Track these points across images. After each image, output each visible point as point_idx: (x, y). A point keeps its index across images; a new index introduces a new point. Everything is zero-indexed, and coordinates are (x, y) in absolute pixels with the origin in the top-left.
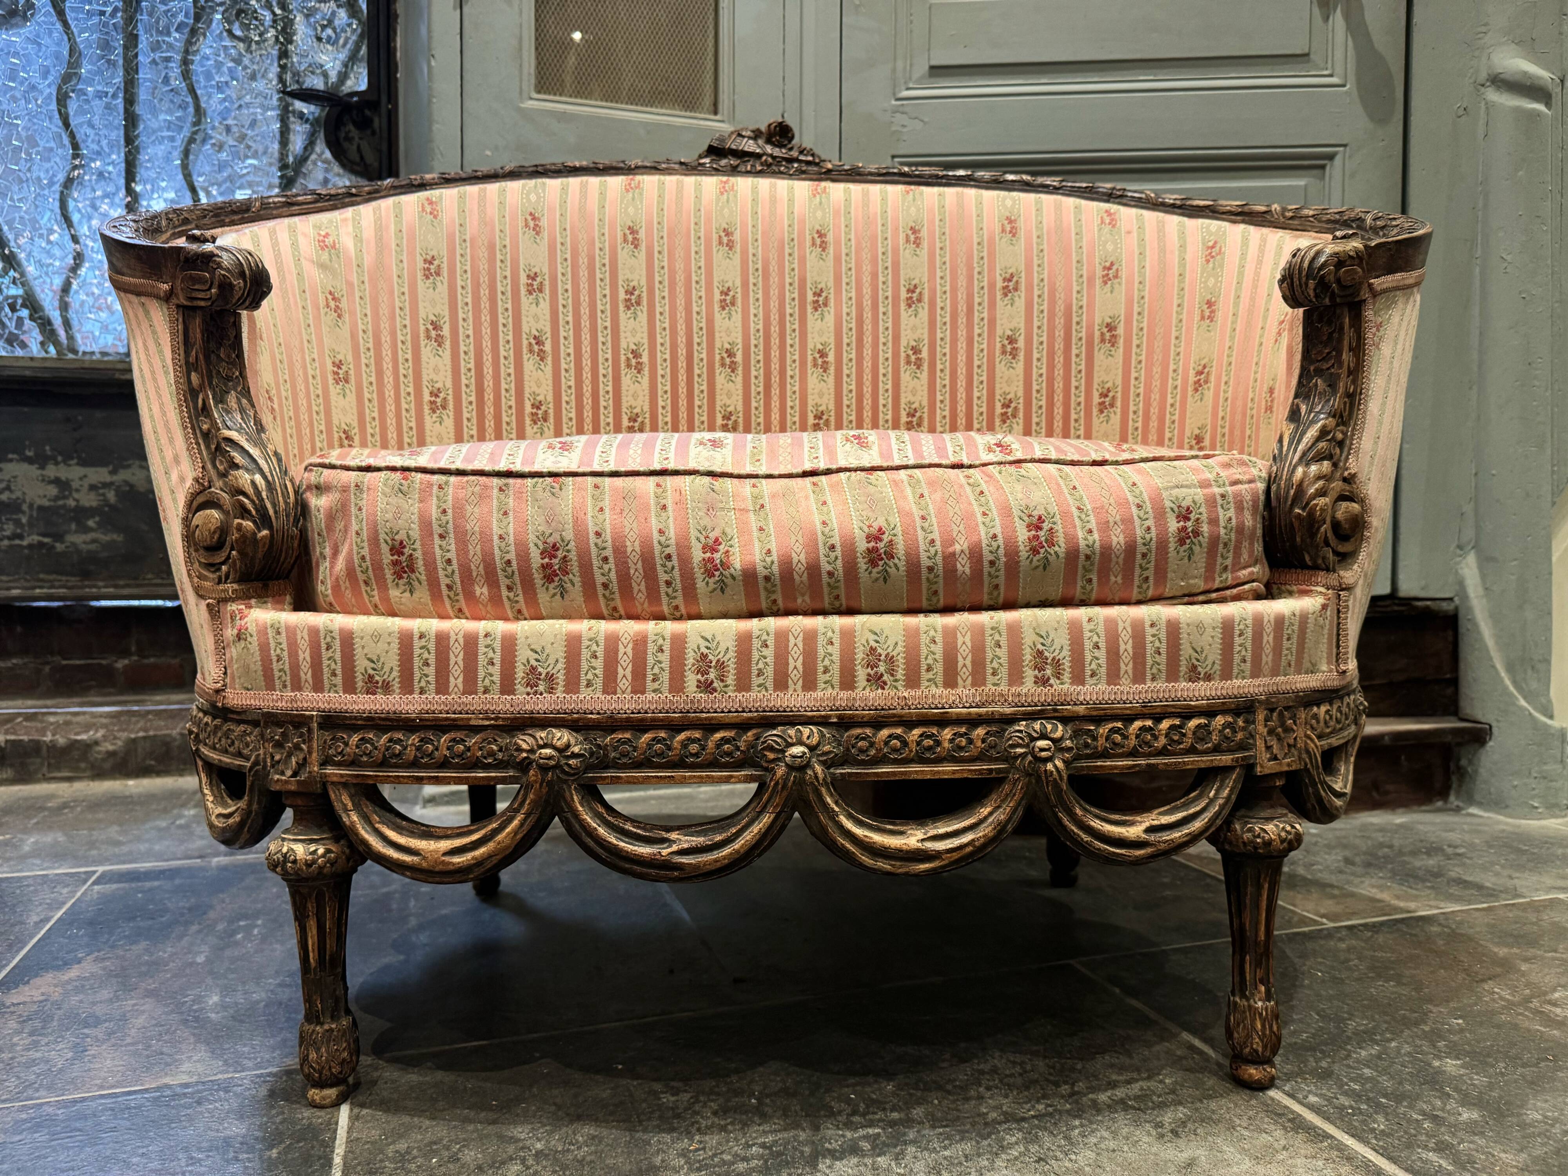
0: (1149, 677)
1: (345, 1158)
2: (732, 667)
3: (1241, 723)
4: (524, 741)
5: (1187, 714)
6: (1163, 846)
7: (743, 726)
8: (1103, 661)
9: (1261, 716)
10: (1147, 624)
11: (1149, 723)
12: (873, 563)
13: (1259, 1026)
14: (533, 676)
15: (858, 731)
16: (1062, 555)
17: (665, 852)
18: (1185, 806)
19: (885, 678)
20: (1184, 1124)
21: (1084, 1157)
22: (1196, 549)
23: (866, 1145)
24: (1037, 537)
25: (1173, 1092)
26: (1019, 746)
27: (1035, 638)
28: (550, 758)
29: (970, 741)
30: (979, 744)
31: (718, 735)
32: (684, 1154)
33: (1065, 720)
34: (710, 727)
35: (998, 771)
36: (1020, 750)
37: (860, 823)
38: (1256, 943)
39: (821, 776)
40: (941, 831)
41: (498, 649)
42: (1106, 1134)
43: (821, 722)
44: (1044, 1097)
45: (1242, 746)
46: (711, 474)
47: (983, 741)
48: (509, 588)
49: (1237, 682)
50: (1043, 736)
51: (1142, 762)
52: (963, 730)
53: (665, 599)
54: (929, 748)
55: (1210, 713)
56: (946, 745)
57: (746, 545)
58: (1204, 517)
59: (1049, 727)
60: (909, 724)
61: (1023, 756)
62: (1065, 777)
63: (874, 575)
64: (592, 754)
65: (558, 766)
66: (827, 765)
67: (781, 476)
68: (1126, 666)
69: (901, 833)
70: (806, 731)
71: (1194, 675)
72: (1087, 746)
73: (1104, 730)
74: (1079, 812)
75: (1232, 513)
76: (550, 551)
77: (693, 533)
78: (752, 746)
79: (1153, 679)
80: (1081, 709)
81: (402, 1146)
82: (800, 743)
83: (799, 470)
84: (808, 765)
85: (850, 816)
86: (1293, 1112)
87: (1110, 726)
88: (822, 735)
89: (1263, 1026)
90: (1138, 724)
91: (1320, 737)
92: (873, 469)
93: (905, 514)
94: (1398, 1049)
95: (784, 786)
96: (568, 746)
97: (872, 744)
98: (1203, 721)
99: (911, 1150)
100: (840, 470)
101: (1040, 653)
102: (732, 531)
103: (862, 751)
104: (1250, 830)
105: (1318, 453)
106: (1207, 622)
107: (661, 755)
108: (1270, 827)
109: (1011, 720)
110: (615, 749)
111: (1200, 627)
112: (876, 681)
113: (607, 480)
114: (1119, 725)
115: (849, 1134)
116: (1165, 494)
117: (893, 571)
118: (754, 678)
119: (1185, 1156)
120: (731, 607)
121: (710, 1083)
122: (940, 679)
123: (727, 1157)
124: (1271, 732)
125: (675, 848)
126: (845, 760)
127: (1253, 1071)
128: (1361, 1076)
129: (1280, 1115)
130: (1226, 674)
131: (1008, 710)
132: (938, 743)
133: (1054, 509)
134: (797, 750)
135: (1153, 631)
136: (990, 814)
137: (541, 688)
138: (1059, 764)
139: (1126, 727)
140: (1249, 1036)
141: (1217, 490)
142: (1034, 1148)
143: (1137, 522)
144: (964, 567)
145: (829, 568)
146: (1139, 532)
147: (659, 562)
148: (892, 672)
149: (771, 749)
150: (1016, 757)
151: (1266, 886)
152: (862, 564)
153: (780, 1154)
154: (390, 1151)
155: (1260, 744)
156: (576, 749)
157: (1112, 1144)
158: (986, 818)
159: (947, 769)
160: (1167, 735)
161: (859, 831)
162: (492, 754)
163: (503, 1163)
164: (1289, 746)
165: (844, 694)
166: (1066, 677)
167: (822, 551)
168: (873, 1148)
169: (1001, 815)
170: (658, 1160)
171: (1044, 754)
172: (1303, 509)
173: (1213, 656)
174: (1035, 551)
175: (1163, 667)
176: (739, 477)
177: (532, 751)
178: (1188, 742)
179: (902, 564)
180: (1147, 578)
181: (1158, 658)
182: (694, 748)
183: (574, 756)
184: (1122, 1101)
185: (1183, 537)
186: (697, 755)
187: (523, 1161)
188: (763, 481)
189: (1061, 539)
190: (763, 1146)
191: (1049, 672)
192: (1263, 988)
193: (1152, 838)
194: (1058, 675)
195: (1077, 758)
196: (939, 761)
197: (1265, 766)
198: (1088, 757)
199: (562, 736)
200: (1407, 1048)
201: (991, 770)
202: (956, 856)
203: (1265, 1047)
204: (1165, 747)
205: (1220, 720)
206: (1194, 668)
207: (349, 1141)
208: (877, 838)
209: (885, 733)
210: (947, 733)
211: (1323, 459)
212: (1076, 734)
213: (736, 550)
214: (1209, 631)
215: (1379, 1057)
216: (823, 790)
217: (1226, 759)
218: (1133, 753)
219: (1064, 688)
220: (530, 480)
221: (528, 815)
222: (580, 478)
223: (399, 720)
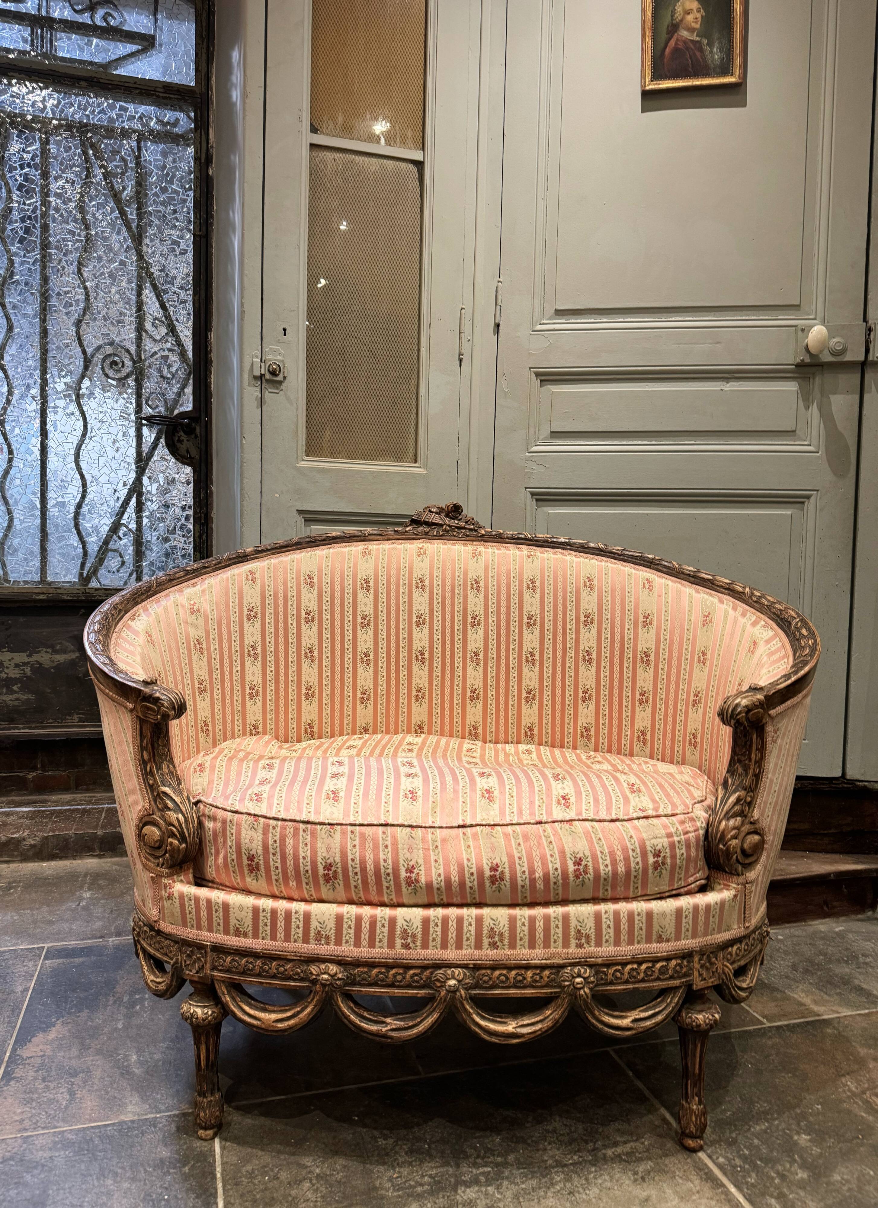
0: (636, 941)
1: (222, 1174)
2: (419, 936)
3: (685, 963)
4: (314, 969)
5: (656, 960)
6: (640, 1030)
7: (424, 968)
8: (612, 934)
9: (696, 959)
10: (636, 913)
11: (635, 966)
12: (493, 883)
13: (694, 1119)
14: (319, 936)
15: (483, 971)
16: (591, 879)
17: (384, 1029)
18: (655, 1007)
19: (498, 944)
20: (649, 1173)
21: (594, 1192)
22: (664, 872)
23: (482, 1179)
24: (579, 870)
25: (648, 1151)
26: (566, 981)
27: (577, 922)
28: (327, 980)
29: (541, 978)
30: (546, 979)
31: (412, 972)
32: (390, 1179)
33: (591, 966)
34: (408, 967)
35: (556, 993)
36: (567, 983)
37: (483, 1018)
38: (694, 1074)
39: (464, 995)
40: (525, 1022)
41: (302, 921)
42: (607, 1178)
43: (465, 966)
44: (579, 1151)
45: (686, 975)
46: (411, 826)
47: (548, 977)
48: (307, 884)
49: (683, 942)
50: (579, 976)
51: (631, 986)
52: (538, 972)
53: (385, 896)
54: (520, 981)
55: (668, 959)
56: (529, 979)
57: (428, 871)
58: (668, 855)
59: (582, 970)
60: (510, 968)
61: (569, 986)
62: (590, 996)
63: (494, 889)
64: (348, 978)
65: (331, 984)
66: (467, 989)
67: (446, 828)
68: (624, 936)
69: (505, 1023)
70: (457, 971)
71: (660, 940)
72: (602, 979)
73: (611, 971)
74: (597, 1013)
75: (684, 851)
76: (328, 867)
77: (401, 862)
78: (429, 978)
79: (638, 942)
80: (600, 960)
81: (249, 1168)
82: (453, 978)
83: (456, 824)
84: (457, 990)
85: (478, 1014)
86: (708, 1167)
87: (615, 968)
88: (465, 974)
89: (696, 1119)
90: (629, 967)
91: (731, 964)
92: (495, 825)
93: (511, 857)
94: (778, 1125)
95: (445, 1000)
96: (336, 974)
97: (490, 979)
98: (664, 963)
99: (506, 1183)
100: (477, 825)
101: (579, 931)
102: (421, 861)
103: (485, 982)
104: (690, 1017)
105: (734, 813)
106: (668, 911)
107: (383, 980)
108: (700, 1017)
109: (563, 966)
110: (360, 976)
111: (663, 914)
112: (494, 945)
113: (357, 828)
114: (620, 967)
115: (474, 1171)
116: (648, 844)
117: (503, 887)
118: (431, 943)
119: (645, 1194)
120: (420, 902)
121: (403, 1132)
122: (526, 945)
123: (412, 1183)
124: (702, 967)
125: (389, 1027)
126: (476, 986)
127: (690, 1142)
128: (751, 1144)
129: (701, 1170)
130: (678, 938)
131: (561, 962)
132: (524, 978)
133: (588, 853)
134: (452, 982)
135: (639, 918)
136: (551, 1014)
137: (323, 942)
138: (587, 990)
139: (623, 969)
140: (688, 1124)
141: (676, 839)
142: (568, 1185)
143: (632, 859)
144: (540, 885)
145: (470, 885)
146: (633, 865)
147: (383, 876)
148: (501, 941)
149: (438, 980)
150: (565, 987)
151: (699, 1045)
152: (487, 883)
153: (439, 1182)
154: (244, 1170)
155: (696, 974)
156: (340, 976)
157: (609, 1184)
158: (548, 1016)
159: (529, 992)
160: (644, 972)
161: (483, 1023)
162: (298, 974)
163: (301, 1181)
164: (713, 972)
165: (477, 952)
166: (593, 943)
167: (467, 875)
168: (486, 1181)
169: (556, 1015)
170: (377, 1183)
171: (579, 986)
172: (724, 846)
173: (670, 929)
174: (577, 877)
175: (644, 937)
176: (425, 827)
177: (318, 975)
178: (656, 975)
179: (508, 884)
180: (637, 888)
181: (641, 932)
182: (399, 978)
183: (339, 979)
184: (619, 1156)
185: (656, 866)
186: (401, 981)
187: (311, 1180)
188: (438, 830)
189: (591, 871)
190: (430, 1176)
191: (583, 941)
192: (697, 1099)
193: (635, 1025)
194: (588, 943)
195: (596, 985)
196: (525, 987)
197: (698, 984)
198: (602, 984)
199: (333, 968)
200: (783, 1126)
201: (551, 993)
202: (532, 1036)
203: (697, 1130)
204: (643, 978)
205: (674, 962)
206: (660, 936)
207: (223, 1164)
208: (492, 1026)
209: (497, 973)
210: (529, 973)
211: (737, 816)
212: (597, 973)
213: (422, 873)
214: (669, 917)
215: (765, 1131)
216: (465, 1002)
217: (676, 983)
218: (627, 982)
219: (591, 949)
220: (318, 827)
221: (315, 1006)
222: (344, 827)
223: (252, 952)
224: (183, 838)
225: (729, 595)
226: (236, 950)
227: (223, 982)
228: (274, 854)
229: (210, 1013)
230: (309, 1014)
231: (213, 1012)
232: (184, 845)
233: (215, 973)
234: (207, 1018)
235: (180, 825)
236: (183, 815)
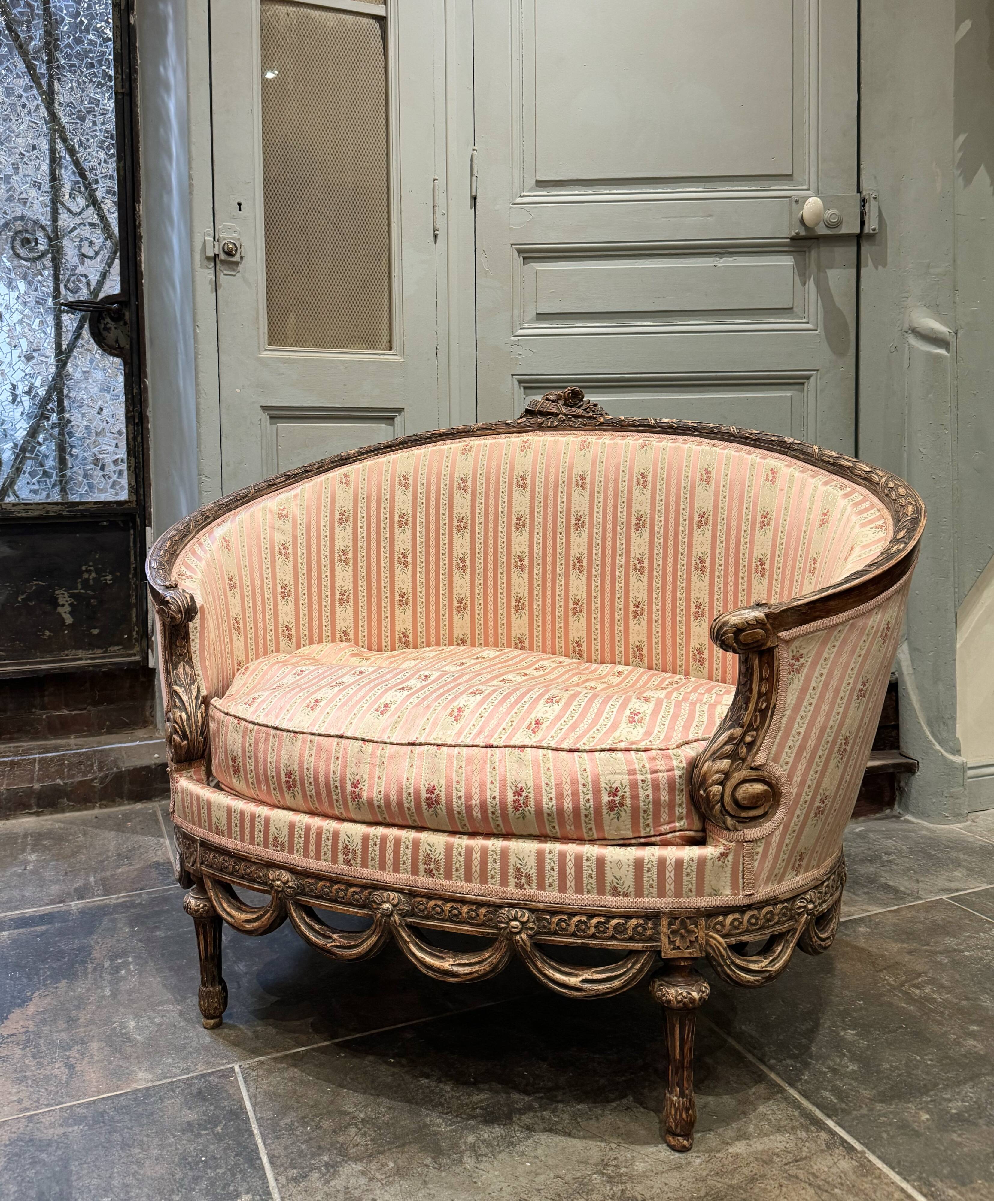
0: (585, 891)
2: (359, 853)
3: (650, 925)
4: (271, 874)
5: (611, 916)
6: (592, 992)
7: (364, 887)
8: (556, 878)
9: (665, 922)
10: (585, 858)
11: (584, 918)
12: (429, 805)
13: (673, 1112)
14: (277, 843)
15: (420, 899)
16: (533, 813)
17: (329, 945)
18: (613, 970)
19: (434, 872)
22: (623, 814)
24: (518, 800)
26: (502, 922)
27: (516, 859)
28: (279, 887)
29: (478, 915)
30: (482, 917)
31: (352, 890)
33: (532, 910)
34: (350, 885)
35: (493, 934)
36: (503, 925)
37: (421, 949)
38: (675, 1060)
39: (398, 922)
40: (463, 962)
41: (263, 825)
43: (400, 891)
45: (651, 939)
46: (363, 740)
47: (485, 916)
48: (274, 790)
49: (646, 899)
50: (516, 919)
51: (579, 941)
52: (474, 908)
53: (336, 809)
54: (456, 915)
55: (628, 917)
56: (464, 915)
57: (371, 786)
58: (628, 794)
59: (520, 914)
60: (447, 900)
61: (505, 928)
62: (529, 944)
63: (430, 812)
64: (298, 887)
65: (283, 891)
66: (403, 915)
67: (397, 744)
68: (570, 882)
69: (443, 958)
70: (392, 895)
71: (615, 892)
72: (544, 927)
73: (555, 919)
74: (539, 964)
75: (649, 792)
76: (289, 774)
77: (348, 776)
78: (367, 898)
79: (589, 892)
80: (541, 906)
82: (388, 901)
83: (406, 742)
84: (391, 914)
85: (416, 945)
87: (559, 917)
88: (400, 899)
89: (676, 1112)
90: (577, 918)
91: (724, 936)
92: (443, 745)
93: (449, 780)
95: (380, 924)
96: (288, 882)
97: (426, 908)
98: (621, 921)
100: (426, 744)
101: (518, 869)
102: (366, 777)
103: (421, 911)
104: (661, 990)
105: (722, 754)
106: (624, 860)
107: (327, 894)
108: (672, 991)
109: (501, 906)
110: (308, 887)
111: (619, 864)
112: (429, 873)
113: (317, 738)
114: (565, 917)
116: (602, 779)
117: (439, 811)
118: (370, 862)
120: (365, 818)
122: (463, 877)
124: (673, 932)
125: (333, 944)
126: (413, 914)
127: (671, 1139)
130: (639, 893)
131: (498, 901)
132: (460, 913)
133: (530, 783)
134: (386, 906)
135: (588, 863)
136: (489, 957)
137: (279, 848)
138: (524, 936)
139: (570, 919)
140: (668, 1117)
141: (639, 777)
143: (582, 795)
144: (477, 813)
145: (408, 805)
146: (582, 802)
147: (332, 789)
148: (437, 869)
149: (375, 902)
150: (501, 929)
151: (678, 1026)
152: (424, 806)
155: (664, 940)
156: (290, 884)
158: (487, 959)
159: (465, 928)
160: (595, 927)
161: (419, 954)
162: (260, 877)
164: (691, 942)
165: (413, 878)
166: (534, 885)
167: (405, 795)
169: (494, 959)
171: (514, 930)
172: (704, 791)
173: (629, 881)
174: (516, 809)
175: (594, 886)
176: (377, 742)
177: (273, 881)
178: (610, 932)
179: (444, 808)
180: (591, 829)
181: (591, 880)
182: (341, 894)
183: (290, 887)
185: (612, 806)
186: (343, 898)
188: (389, 746)
189: (532, 803)
191: (523, 881)
192: (678, 1089)
193: (585, 986)
194: (529, 883)
195: (537, 933)
196: (460, 923)
197: (668, 952)
198: (546, 933)
199: (286, 876)
201: (488, 933)
202: (468, 977)
203: (676, 1126)
204: (594, 934)
205: (634, 922)
206: (616, 888)
208: (428, 959)
209: (432, 903)
210: (465, 909)
211: (726, 758)
212: (538, 919)
213: (365, 788)
214: (625, 867)
216: (400, 929)
217: (638, 946)
218: (574, 935)
219: (532, 891)
220: (285, 733)
221: (274, 911)
222: (305, 735)
223: (226, 851)
224: (184, 736)
225: (865, 486)
226: (216, 847)
227: (209, 877)
228: (250, 758)
229: (201, 905)
230: (269, 919)
231: (205, 905)
232: (185, 742)
233: (203, 867)
234: (198, 910)
235: (182, 722)
236: (187, 713)
